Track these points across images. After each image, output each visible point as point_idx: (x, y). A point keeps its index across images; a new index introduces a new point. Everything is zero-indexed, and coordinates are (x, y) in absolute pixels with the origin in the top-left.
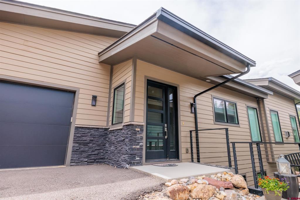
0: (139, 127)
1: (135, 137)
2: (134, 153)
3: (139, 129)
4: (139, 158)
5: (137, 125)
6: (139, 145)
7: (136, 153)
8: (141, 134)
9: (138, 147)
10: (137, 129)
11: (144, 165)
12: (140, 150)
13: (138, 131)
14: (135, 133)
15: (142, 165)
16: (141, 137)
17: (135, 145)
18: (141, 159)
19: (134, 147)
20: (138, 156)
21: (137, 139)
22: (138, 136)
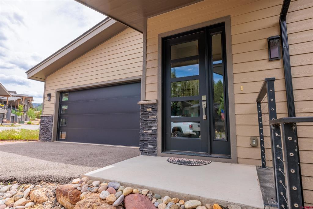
0: (150, 107)
1: (146, 119)
2: (145, 140)
3: (150, 110)
4: (152, 147)
5: (149, 104)
6: (151, 129)
7: (147, 140)
8: (154, 115)
9: (150, 132)
10: (148, 110)
11: (159, 156)
12: (152, 135)
13: (150, 112)
14: (146, 114)
15: (157, 156)
16: (154, 119)
17: (146, 130)
18: (155, 148)
19: (144, 132)
20: (151, 144)
21: (148, 122)
22: (151, 118)
